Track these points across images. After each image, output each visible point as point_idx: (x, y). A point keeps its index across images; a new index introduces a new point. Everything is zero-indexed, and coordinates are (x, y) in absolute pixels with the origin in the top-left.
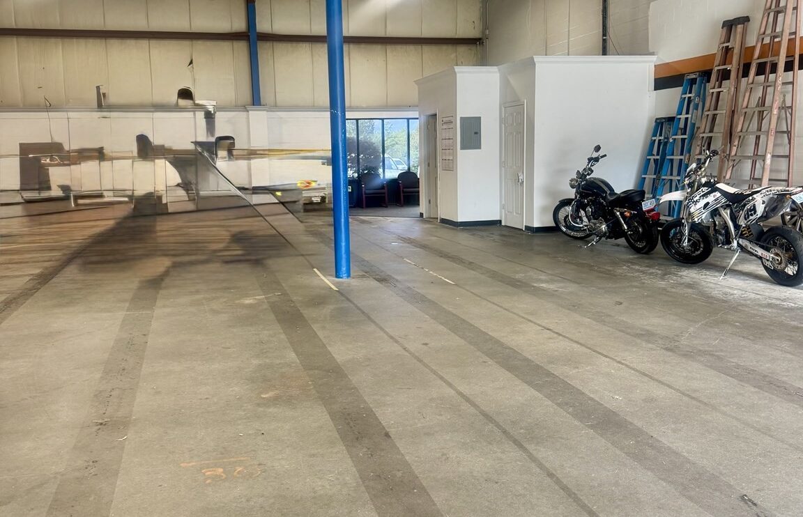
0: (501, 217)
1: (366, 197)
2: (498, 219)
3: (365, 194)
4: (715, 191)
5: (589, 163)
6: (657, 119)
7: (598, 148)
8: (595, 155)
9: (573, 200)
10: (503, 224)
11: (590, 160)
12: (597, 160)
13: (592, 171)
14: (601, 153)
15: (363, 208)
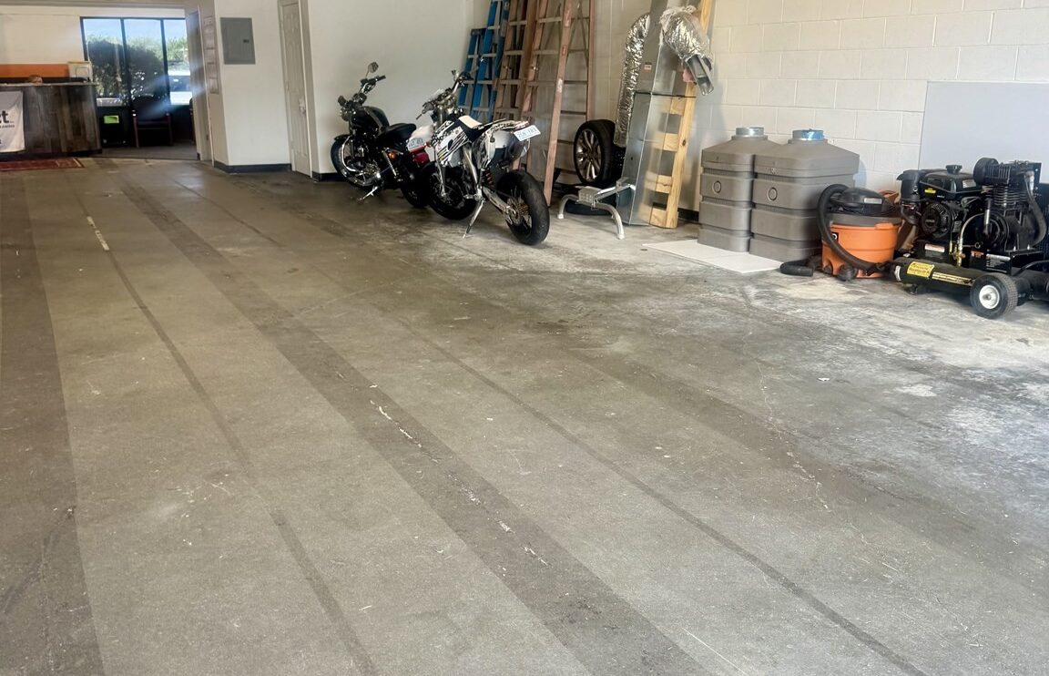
0: (291, 159)
1: (139, 131)
2: (289, 162)
3: (138, 126)
4: (457, 126)
5: (363, 86)
6: (473, 30)
7: (374, 66)
8: (371, 76)
9: (347, 136)
10: (294, 169)
11: (363, 82)
12: (372, 82)
13: (365, 98)
14: (379, 73)
15: (135, 146)
